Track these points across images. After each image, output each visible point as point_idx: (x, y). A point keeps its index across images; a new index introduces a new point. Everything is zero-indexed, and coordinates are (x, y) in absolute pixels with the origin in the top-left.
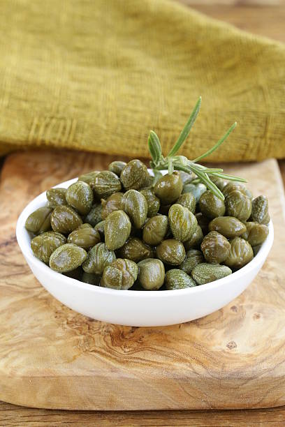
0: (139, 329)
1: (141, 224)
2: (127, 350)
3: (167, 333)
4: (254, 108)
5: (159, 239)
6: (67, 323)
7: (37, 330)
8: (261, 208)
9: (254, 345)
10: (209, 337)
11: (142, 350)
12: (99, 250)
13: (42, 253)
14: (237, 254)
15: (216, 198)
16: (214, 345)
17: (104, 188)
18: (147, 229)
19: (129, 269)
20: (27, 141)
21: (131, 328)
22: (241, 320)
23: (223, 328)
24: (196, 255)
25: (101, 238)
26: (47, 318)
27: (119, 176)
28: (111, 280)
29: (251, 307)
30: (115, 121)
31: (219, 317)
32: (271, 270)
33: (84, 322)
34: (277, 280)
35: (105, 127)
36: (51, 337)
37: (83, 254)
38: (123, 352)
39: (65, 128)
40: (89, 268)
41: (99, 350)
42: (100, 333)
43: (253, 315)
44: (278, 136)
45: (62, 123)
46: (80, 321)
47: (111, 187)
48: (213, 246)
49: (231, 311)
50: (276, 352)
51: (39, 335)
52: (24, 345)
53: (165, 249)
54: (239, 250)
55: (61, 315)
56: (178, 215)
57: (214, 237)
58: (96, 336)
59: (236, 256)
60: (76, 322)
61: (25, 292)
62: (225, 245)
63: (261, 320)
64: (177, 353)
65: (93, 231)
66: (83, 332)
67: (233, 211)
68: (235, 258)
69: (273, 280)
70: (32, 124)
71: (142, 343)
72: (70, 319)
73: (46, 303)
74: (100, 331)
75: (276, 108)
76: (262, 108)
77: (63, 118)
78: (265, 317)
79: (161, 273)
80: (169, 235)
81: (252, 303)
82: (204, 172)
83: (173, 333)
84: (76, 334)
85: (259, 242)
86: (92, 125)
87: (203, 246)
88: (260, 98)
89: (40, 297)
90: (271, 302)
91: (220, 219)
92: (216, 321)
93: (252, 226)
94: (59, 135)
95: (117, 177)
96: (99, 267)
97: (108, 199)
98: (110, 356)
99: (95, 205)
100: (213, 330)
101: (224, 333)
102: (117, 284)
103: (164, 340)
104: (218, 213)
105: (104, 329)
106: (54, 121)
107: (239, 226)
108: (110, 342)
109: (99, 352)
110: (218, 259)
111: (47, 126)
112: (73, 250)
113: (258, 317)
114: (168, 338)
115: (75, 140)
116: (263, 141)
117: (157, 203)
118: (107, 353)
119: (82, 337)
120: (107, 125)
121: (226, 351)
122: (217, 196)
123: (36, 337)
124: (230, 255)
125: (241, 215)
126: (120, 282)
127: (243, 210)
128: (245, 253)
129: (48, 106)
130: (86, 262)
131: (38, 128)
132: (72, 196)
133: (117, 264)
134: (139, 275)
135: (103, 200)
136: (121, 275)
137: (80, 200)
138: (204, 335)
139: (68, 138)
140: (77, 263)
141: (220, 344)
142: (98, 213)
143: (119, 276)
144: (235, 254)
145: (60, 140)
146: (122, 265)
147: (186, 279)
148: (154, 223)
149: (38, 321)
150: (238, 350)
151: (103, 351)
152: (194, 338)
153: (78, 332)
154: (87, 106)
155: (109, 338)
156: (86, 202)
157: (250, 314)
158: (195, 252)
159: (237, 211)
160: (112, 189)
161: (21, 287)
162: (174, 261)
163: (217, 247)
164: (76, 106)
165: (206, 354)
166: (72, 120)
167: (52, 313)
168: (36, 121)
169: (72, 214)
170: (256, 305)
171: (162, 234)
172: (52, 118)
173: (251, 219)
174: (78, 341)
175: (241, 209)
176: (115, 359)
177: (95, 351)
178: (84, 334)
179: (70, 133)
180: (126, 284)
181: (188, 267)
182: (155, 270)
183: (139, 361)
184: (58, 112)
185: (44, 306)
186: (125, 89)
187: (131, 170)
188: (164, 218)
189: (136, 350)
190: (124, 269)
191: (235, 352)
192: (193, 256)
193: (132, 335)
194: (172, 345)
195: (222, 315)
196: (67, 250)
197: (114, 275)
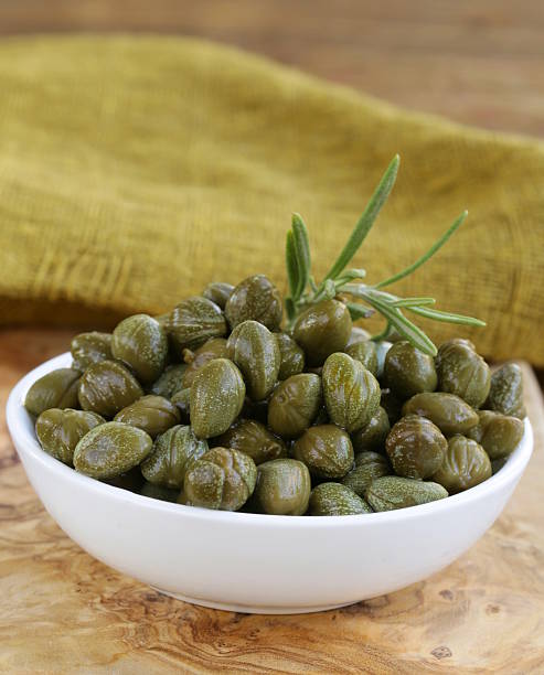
0: (251, 618)
1: (266, 389)
2: (224, 650)
3: (308, 626)
4: (489, 252)
5: (302, 422)
6: (102, 602)
7: (39, 610)
8: (510, 386)
9: (488, 654)
10: (394, 638)
11: (257, 651)
12: (177, 435)
13: (59, 442)
14: (459, 466)
15: (419, 354)
16: (405, 651)
17: (191, 330)
18: (277, 399)
19: (239, 468)
20: (29, 290)
21: (233, 616)
22: (460, 613)
23: (423, 624)
24: (375, 461)
25: (183, 417)
26: (59, 593)
27: (223, 308)
28: (202, 488)
29: (482, 593)
30: (210, 263)
31: (416, 606)
32: (523, 535)
33: (136, 602)
34: (535, 553)
35: (188, 272)
36: (66, 622)
37: (144, 442)
38: (216, 653)
39: (107, 271)
40: (153, 472)
41: (168, 647)
42: (169, 620)
43: (485, 606)
44: (536, 313)
45: (102, 263)
46: (129, 599)
47: (205, 328)
48: (411, 440)
49: (441, 598)
50: (533, 667)
51: (44, 618)
52: (11, 633)
53: (313, 442)
54: (464, 460)
55: (89, 588)
56: (342, 373)
57: (415, 423)
58: (161, 625)
59: (456, 470)
60: (120, 600)
61: (15, 549)
62: (437, 439)
63: (502, 615)
64: (329, 660)
65: (167, 404)
66: (135, 616)
67: (454, 385)
68: (454, 472)
69: (527, 553)
70: (41, 260)
71: (256, 641)
72: (106, 596)
73: (59, 567)
74: (170, 616)
75: (533, 255)
76: (505, 254)
77: (106, 255)
78: (509, 611)
79: (304, 485)
80: (322, 414)
81: (484, 588)
82: (394, 305)
83: (321, 627)
84: (118, 620)
85: (503, 450)
86: (162, 269)
87: (390, 441)
88: (503, 235)
89: (46, 558)
90: (523, 588)
91: (427, 396)
92: (408, 611)
93: (490, 418)
94: (95, 283)
95: (217, 309)
96: (176, 471)
97: (199, 350)
98: (189, 659)
99: (170, 367)
100: (404, 626)
101: (428, 631)
102: (213, 496)
103: (303, 639)
104: (423, 386)
105: (179, 615)
106: (86, 259)
107: (465, 413)
108: (189, 635)
109: (166, 651)
110: (419, 469)
111: (71, 266)
112: (123, 431)
113: (495, 610)
114: (311, 635)
115: (127, 292)
116: (506, 319)
117: (299, 358)
118: (183, 653)
119: (131, 625)
120: (194, 269)
121: (430, 661)
122: (421, 349)
123: (35, 621)
124: (444, 465)
125: (468, 393)
126: (220, 491)
127: (473, 383)
128: (474, 466)
129: (76, 232)
130: (148, 459)
131: (52, 268)
132: (124, 341)
133: (216, 455)
134: (259, 486)
135: (188, 352)
136: (222, 477)
137: (141, 349)
138: (384, 634)
139: (114, 288)
140: (133, 457)
141: (417, 650)
142: (176, 380)
143: (218, 478)
144: (455, 465)
145: (97, 293)
146: (224, 458)
147: (355, 502)
148: (294, 388)
149: (41, 595)
150: (456, 660)
151: (175, 649)
152: (364, 637)
153: (123, 617)
154: (153, 236)
155: (188, 629)
156: (154, 356)
157: (478, 605)
158: (373, 456)
159: (461, 384)
160: (206, 332)
161: (8, 540)
162: (331, 468)
163: (420, 443)
164: (131, 236)
165: (389, 664)
166: (123, 260)
167: (70, 585)
168: (49, 256)
169: (123, 375)
170: (492, 592)
171: (308, 411)
172: (82, 252)
173: (487, 406)
174: (124, 632)
175: (470, 381)
176: (201, 664)
177: (159, 649)
178: (137, 621)
179: (117, 279)
180: (232, 499)
181: (358, 481)
182: (291, 478)
183: (251, 668)
184: (94, 242)
185: (55, 572)
186: (231, 216)
187: (248, 294)
188: (313, 378)
189: (242, 651)
190: (229, 467)
191: (450, 664)
192: (368, 463)
193: (235, 626)
194: (320, 646)
195: (422, 603)
196: (112, 433)
197: (207, 479)
